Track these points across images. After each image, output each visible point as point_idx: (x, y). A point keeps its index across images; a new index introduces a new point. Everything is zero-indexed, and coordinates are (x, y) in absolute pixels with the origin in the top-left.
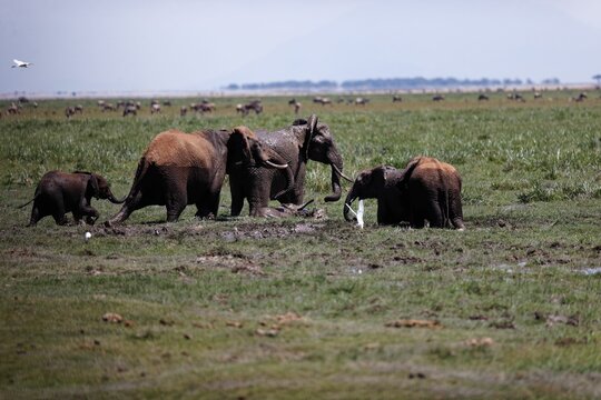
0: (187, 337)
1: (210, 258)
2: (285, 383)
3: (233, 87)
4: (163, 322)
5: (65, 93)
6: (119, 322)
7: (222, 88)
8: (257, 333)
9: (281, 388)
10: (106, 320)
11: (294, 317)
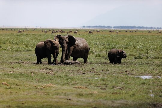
0: (20, 89)
1: (43, 70)
2: (35, 100)
3: (84, 27)
4: (17, 85)
5: (38, 27)
6: (6, 84)
7: (81, 27)
8: (38, 88)
9: (33, 101)
10: (3, 84)
11: (52, 85)
